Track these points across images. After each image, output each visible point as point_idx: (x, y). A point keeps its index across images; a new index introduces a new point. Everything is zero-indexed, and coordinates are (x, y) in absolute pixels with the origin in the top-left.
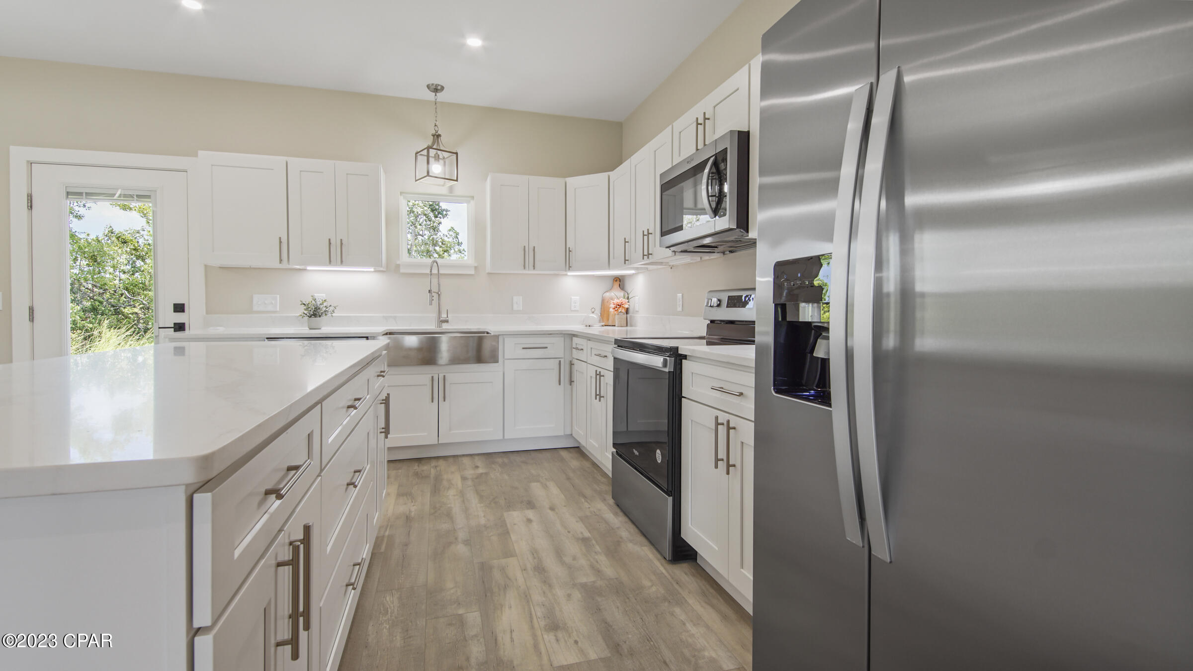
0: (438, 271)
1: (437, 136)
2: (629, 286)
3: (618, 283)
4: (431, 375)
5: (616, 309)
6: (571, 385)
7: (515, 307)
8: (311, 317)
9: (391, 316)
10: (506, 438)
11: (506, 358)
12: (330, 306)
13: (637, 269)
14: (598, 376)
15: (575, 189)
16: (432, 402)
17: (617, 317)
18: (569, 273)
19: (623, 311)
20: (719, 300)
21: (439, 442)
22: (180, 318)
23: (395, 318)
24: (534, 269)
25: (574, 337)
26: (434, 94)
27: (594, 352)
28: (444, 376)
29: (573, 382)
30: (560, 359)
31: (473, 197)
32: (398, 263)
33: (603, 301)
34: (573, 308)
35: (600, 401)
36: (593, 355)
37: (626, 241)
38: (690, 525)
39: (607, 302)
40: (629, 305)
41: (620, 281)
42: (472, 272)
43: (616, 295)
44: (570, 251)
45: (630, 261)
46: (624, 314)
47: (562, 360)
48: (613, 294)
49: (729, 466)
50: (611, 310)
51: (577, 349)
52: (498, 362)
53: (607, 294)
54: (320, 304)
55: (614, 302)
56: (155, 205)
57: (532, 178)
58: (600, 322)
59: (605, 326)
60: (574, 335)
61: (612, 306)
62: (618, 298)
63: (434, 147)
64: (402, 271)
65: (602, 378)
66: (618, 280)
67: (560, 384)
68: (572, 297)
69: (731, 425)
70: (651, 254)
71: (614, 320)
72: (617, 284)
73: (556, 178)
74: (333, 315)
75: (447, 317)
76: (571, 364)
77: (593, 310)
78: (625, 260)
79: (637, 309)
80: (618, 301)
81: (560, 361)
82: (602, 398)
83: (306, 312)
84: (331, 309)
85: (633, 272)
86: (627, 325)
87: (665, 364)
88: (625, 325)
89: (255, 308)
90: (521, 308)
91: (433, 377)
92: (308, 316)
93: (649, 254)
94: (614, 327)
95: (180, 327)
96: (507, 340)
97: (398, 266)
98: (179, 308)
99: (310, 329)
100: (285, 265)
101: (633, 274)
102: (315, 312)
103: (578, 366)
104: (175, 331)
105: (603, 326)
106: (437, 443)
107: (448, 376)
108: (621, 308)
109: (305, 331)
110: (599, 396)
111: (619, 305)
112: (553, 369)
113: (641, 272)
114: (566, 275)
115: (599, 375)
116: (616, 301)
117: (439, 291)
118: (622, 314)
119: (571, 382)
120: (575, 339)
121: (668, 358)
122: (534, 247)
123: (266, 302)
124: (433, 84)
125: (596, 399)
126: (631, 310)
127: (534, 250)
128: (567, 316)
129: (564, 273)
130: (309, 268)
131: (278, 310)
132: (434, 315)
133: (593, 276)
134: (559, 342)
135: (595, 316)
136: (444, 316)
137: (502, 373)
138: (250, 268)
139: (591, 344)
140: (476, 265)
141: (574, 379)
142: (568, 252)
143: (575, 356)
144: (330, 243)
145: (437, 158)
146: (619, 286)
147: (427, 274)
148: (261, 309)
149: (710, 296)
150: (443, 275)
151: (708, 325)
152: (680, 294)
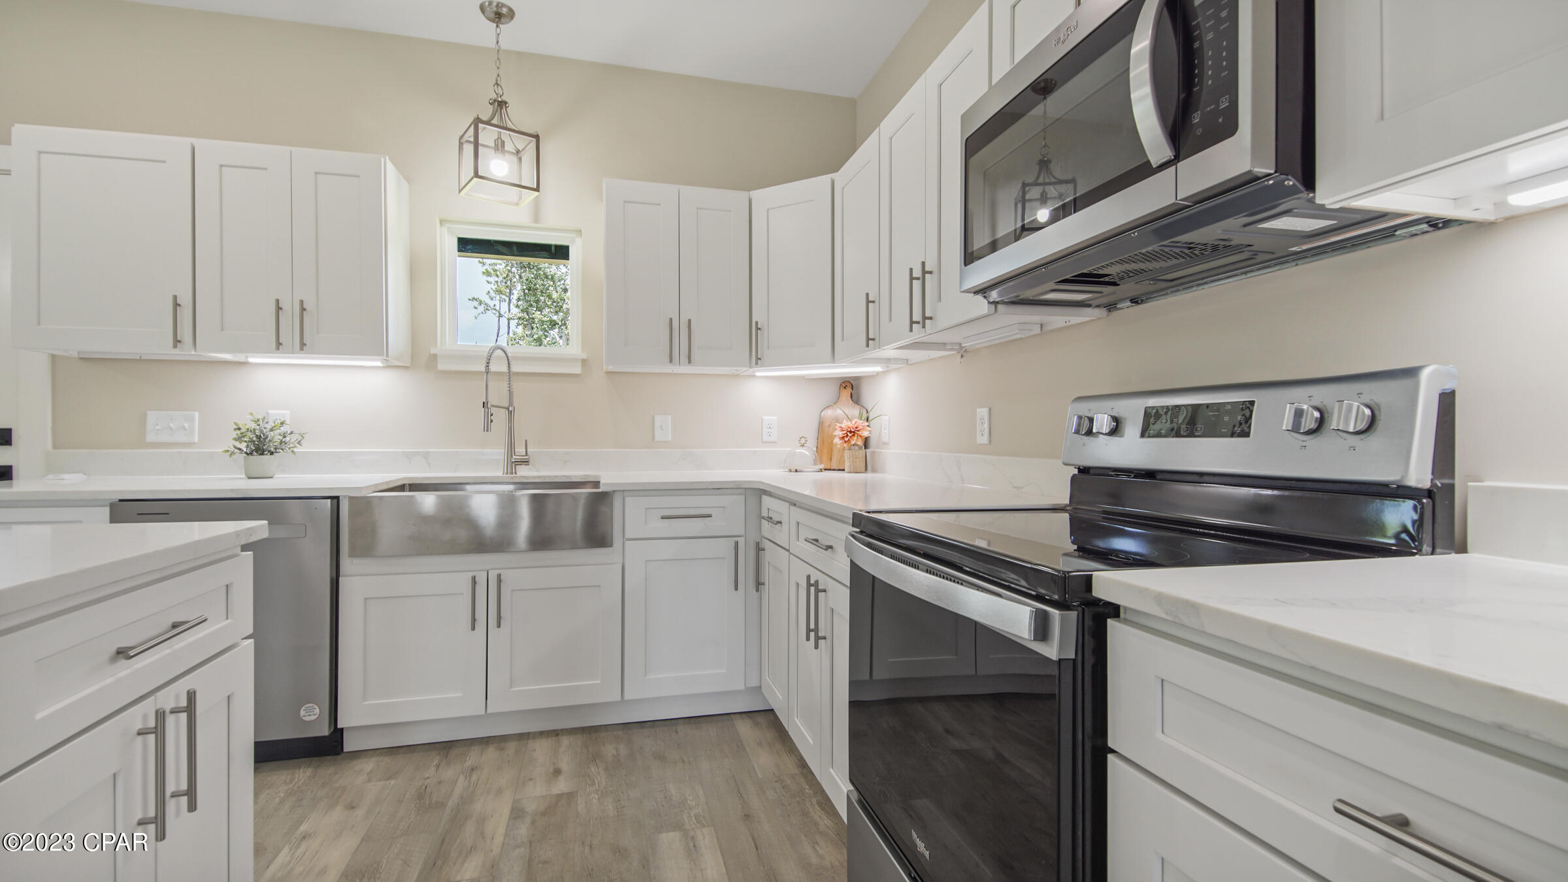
0: (509, 367)
1: (499, 103)
2: (868, 394)
3: (849, 391)
4: (471, 574)
5: (846, 439)
6: (757, 590)
7: (659, 436)
8: (251, 454)
9: (419, 452)
10: (627, 697)
11: (628, 536)
12: (292, 433)
13: (888, 361)
14: (812, 589)
15: (768, 210)
16: (473, 628)
17: (847, 453)
18: (760, 373)
19: (860, 443)
20: (1116, 420)
21: (489, 711)
22: (8, 455)
23: (426, 455)
24: (690, 362)
25: (765, 494)
26: (494, 23)
27: (805, 533)
28: (499, 576)
29: (763, 584)
30: (736, 539)
31: (580, 232)
32: (433, 351)
33: (821, 424)
34: (766, 438)
35: (816, 647)
36: (802, 539)
37: (870, 299)
39: (829, 426)
40: (870, 431)
41: (851, 388)
42: (577, 370)
43: (845, 415)
44: (758, 329)
45: (877, 343)
46: (860, 448)
47: (741, 541)
48: (839, 412)
50: (837, 441)
51: (770, 519)
52: (611, 546)
53: (829, 413)
54: (271, 430)
55: (843, 426)
57: (686, 190)
58: (815, 464)
59: (825, 472)
60: (765, 492)
61: (839, 433)
62: (850, 419)
63: (494, 121)
64: (441, 366)
65: (821, 595)
66: (849, 384)
67: (736, 589)
68: (764, 417)
70: (930, 318)
71: (841, 460)
72: (846, 393)
73: (736, 191)
74: (295, 450)
75: (526, 454)
76: (759, 549)
77: (803, 441)
78: (868, 339)
79: (885, 439)
80: (849, 424)
81: (737, 543)
82: (821, 642)
83: (238, 444)
84: (294, 438)
85: (878, 369)
86: (866, 469)
87: (1042, 629)
88: (864, 470)
89: (150, 438)
90: (670, 438)
91: (474, 578)
92: (246, 453)
93: (924, 319)
94: (842, 473)
95: (1, 473)
96: (629, 501)
97: (434, 358)
99: (249, 478)
100: (186, 352)
101: (878, 373)
102: (260, 445)
103: (771, 555)
105: (821, 470)
106: (483, 712)
107: (507, 575)
108: (855, 438)
110: (814, 633)
111: (851, 432)
112: (724, 558)
113: (894, 369)
114: (754, 376)
115: (814, 588)
116: (846, 424)
117: (511, 404)
118: (857, 448)
119: (759, 584)
120: (765, 498)
121: (1055, 613)
122: (690, 321)
123: (171, 425)
125: (808, 639)
126: (872, 442)
127: (689, 327)
128: (755, 452)
129: (749, 372)
131: (196, 440)
132: (499, 453)
133: (802, 378)
134: (736, 503)
135: (807, 453)
136: (520, 450)
137: (620, 566)
138: (141, 361)
139: (797, 514)
140: (584, 356)
141: (765, 577)
142: (754, 330)
143: (765, 533)
144: (279, 308)
145: (500, 146)
146: (851, 397)
147: (480, 373)
148: (164, 438)
149: (1085, 409)
150: (518, 374)
151: (1074, 478)
152: (983, 409)
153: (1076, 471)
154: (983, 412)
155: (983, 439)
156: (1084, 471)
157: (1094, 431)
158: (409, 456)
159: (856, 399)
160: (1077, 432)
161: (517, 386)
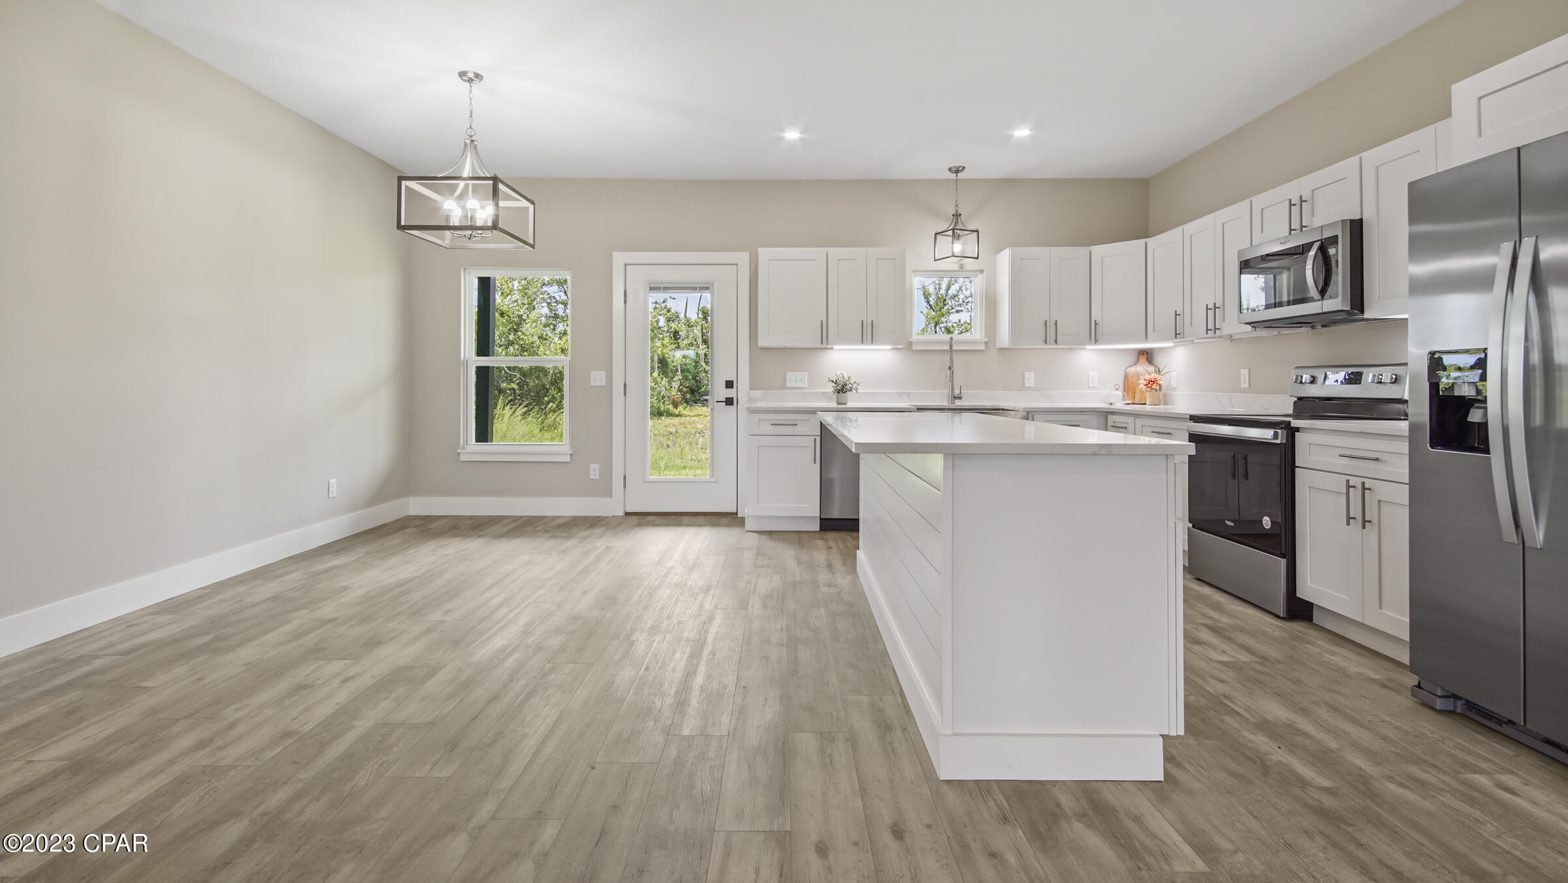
1: (957, 216)
2: (1159, 360)
3: (1145, 356)
5: (1149, 386)
7: (1027, 384)
8: (838, 392)
12: (856, 382)
13: (1183, 342)
15: (1102, 258)
17: (1148, 394)
18: (1094, 347)
20: (1313, 377)
22: (730, 393)
23: (908, 394)
24: (1054, 343)
26: (955, 175)
31: (982, 271)
32: (911, 340)
33: (1126, 377)
34: (1090, 385)
37: (1178, 313)
38: (1309, 583)
39: (1133, 378)
40: (1162, 380)
42: (982, 347)
43: (1143, 370)
44: (1096, 324)
45: (1182, 335)
46: (1157, 391)
48: (1139, 369)
49: (1364, 521)
50: (1141, 386)
53: (1132, 369)
54: (847, 381)
55: (1143, 377)
56: (712, 294)
57: (1054, 249)
58: (1124, 400)
59: (1133, 404)
61: (1143, 382)
62: (1149, 374)
63: (957, 227)
64: (915, 347)
66: (1145, 353)
68: (1090, 373)
69: (1366, 486)
70: (1219, 329)
71: (1145, 398)
73: (1078, 247)
74: (857, 390)
75: (960, 393)
77: (1117, 387)
78: (1176, 334)
79: (1174, 385)
80: (1149, 376)
83: (834, 388)
84: (856, 385)
86: (1160, 403)
87: (1276, 436)
89: (788, 385)
90: (1033, 386)
92: (836, 392)
93: (1216, 329)
94: (1144, 406)
95: (729, 402)
97: (911, 343)
98: (729, 384)
99: (839, 402)
101: (1171, 347)
102: (842, 389)
104: (726, 405)
105: (1128, 404)
108: (1154, 385)
109: (834, 405)
111: (1151, 381)
113: (1188, 346)
114: (1085, 349)
116: (1147, 377)
117: (952, 367)
121: (1279, 431)
122: (1056, 321)
123: (798, 379)
124: (955, 167)
126: (1165, 386)
127: (1056, 324)
128: (1086, 393)
129: (1083, 347)
130: (835, 347)
131: (807, 386)
132: (946, 392)
133: (1117, 350)
134: (1092, 419)
135: (1117, 393)
136: (957, 392)
138: (785, 348)
140: (986, 340)
142: (1093, 324)
144: (863, 324)
145: (957, 237)
146: (1147, 360)
148: (793, 385)
149: (1299, 372)
150: (955, 350)
151: (1295, 402)
152: (1245, 370)
153: (1296, 399)
154: (1245, 372)
155: (1246, 386)
156: (1300, 399)
157: (1303, 381)
158: (900, 394)
159: (1150, 361)
160: (1296, 382)
161: (955, 357)
